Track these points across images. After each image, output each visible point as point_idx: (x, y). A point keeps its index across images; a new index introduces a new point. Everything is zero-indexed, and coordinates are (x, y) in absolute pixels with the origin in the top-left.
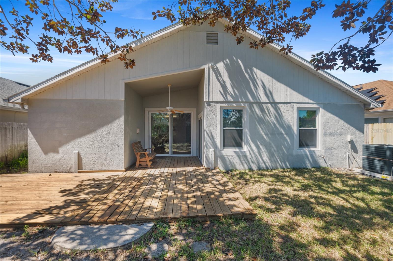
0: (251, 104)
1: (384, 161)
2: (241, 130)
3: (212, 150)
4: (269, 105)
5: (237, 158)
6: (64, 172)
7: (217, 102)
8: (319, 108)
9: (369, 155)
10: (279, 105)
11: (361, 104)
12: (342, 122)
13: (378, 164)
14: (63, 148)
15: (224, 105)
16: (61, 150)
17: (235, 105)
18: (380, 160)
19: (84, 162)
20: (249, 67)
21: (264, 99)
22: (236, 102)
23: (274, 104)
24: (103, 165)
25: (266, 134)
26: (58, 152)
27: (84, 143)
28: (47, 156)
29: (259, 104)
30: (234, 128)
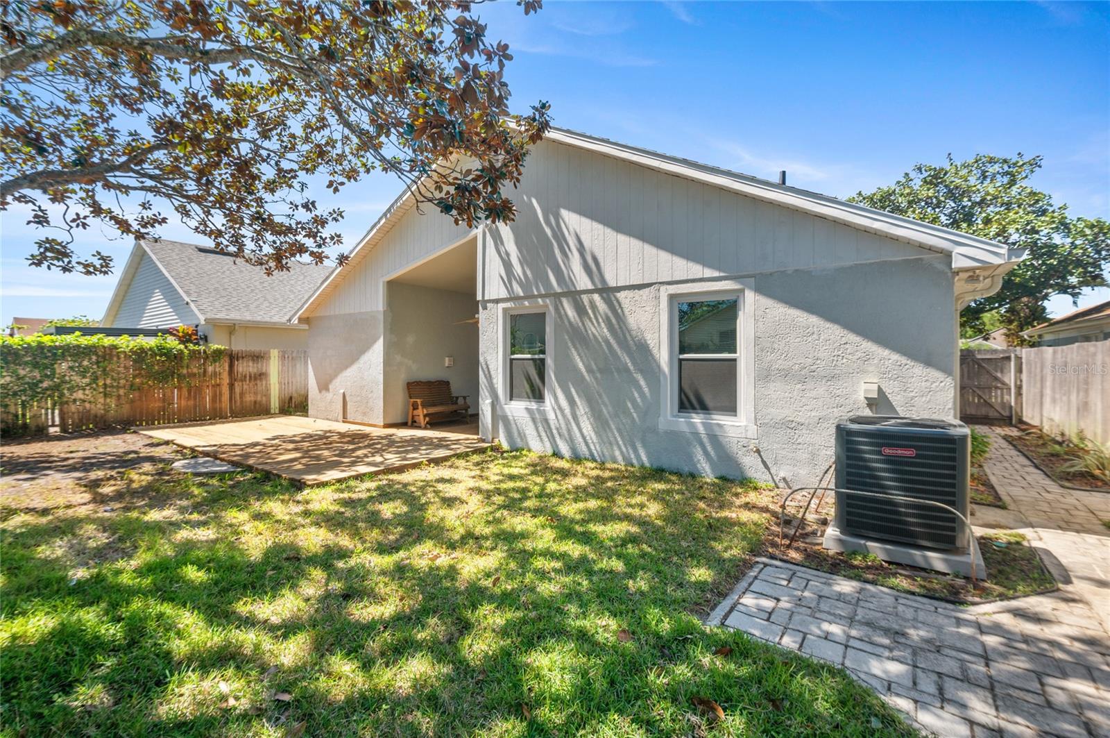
0: (556, 297)
2: (543, 361)
3: (488, 401)
4: (596, 297)
5: (532, 423)
7: (497, 301)
8: (742, 291)
10: (621, 295)
15: (508, 305)
17: (526, 303)
19: (348, 407)
20: (552, 210)
21: (583, 282)
22: (529, 297)
23: (607, 292)
24: (365, 414)
27: (349, 379)
29: (574, 295)
30: (529, 356)
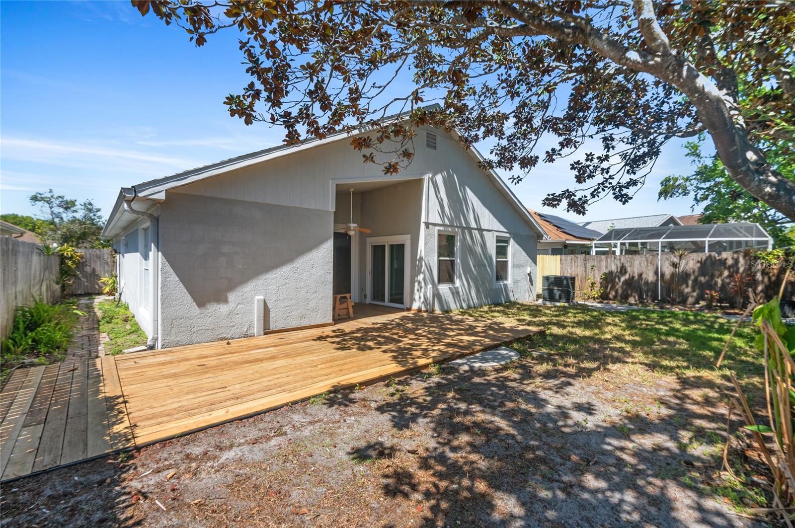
0: (463, 228)
1: (562, 291)
2: (453, 261)
3: (430, 286)
4: (477, 232)
5: (451, 296)
6: (237, 336)
7: (435, 225)
8: (509, 238)
9: (549, 286)
10: (484, 233)
11: (536, 235)
12: (524, 253)
13: (557, 293)
14: (234, 293)
15: (441, 228)
16: (232, 297)
17: (450, 229)
18: (558, 290)
19: (272, 315)
20: (462, 185)
21: (473, 225)
22: (451, 226)
23: (480, 230)
24: (302, 317)
25: (474, 266)
26: (226, 301)
27: (273, 281)
28: (203, 310)
29: (470, 229)
30: (448, 258)
